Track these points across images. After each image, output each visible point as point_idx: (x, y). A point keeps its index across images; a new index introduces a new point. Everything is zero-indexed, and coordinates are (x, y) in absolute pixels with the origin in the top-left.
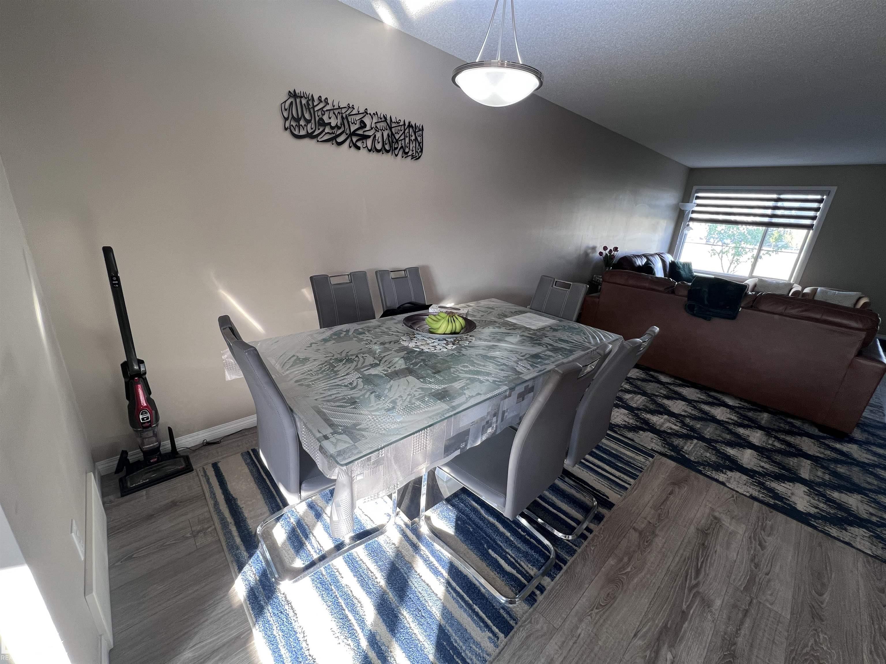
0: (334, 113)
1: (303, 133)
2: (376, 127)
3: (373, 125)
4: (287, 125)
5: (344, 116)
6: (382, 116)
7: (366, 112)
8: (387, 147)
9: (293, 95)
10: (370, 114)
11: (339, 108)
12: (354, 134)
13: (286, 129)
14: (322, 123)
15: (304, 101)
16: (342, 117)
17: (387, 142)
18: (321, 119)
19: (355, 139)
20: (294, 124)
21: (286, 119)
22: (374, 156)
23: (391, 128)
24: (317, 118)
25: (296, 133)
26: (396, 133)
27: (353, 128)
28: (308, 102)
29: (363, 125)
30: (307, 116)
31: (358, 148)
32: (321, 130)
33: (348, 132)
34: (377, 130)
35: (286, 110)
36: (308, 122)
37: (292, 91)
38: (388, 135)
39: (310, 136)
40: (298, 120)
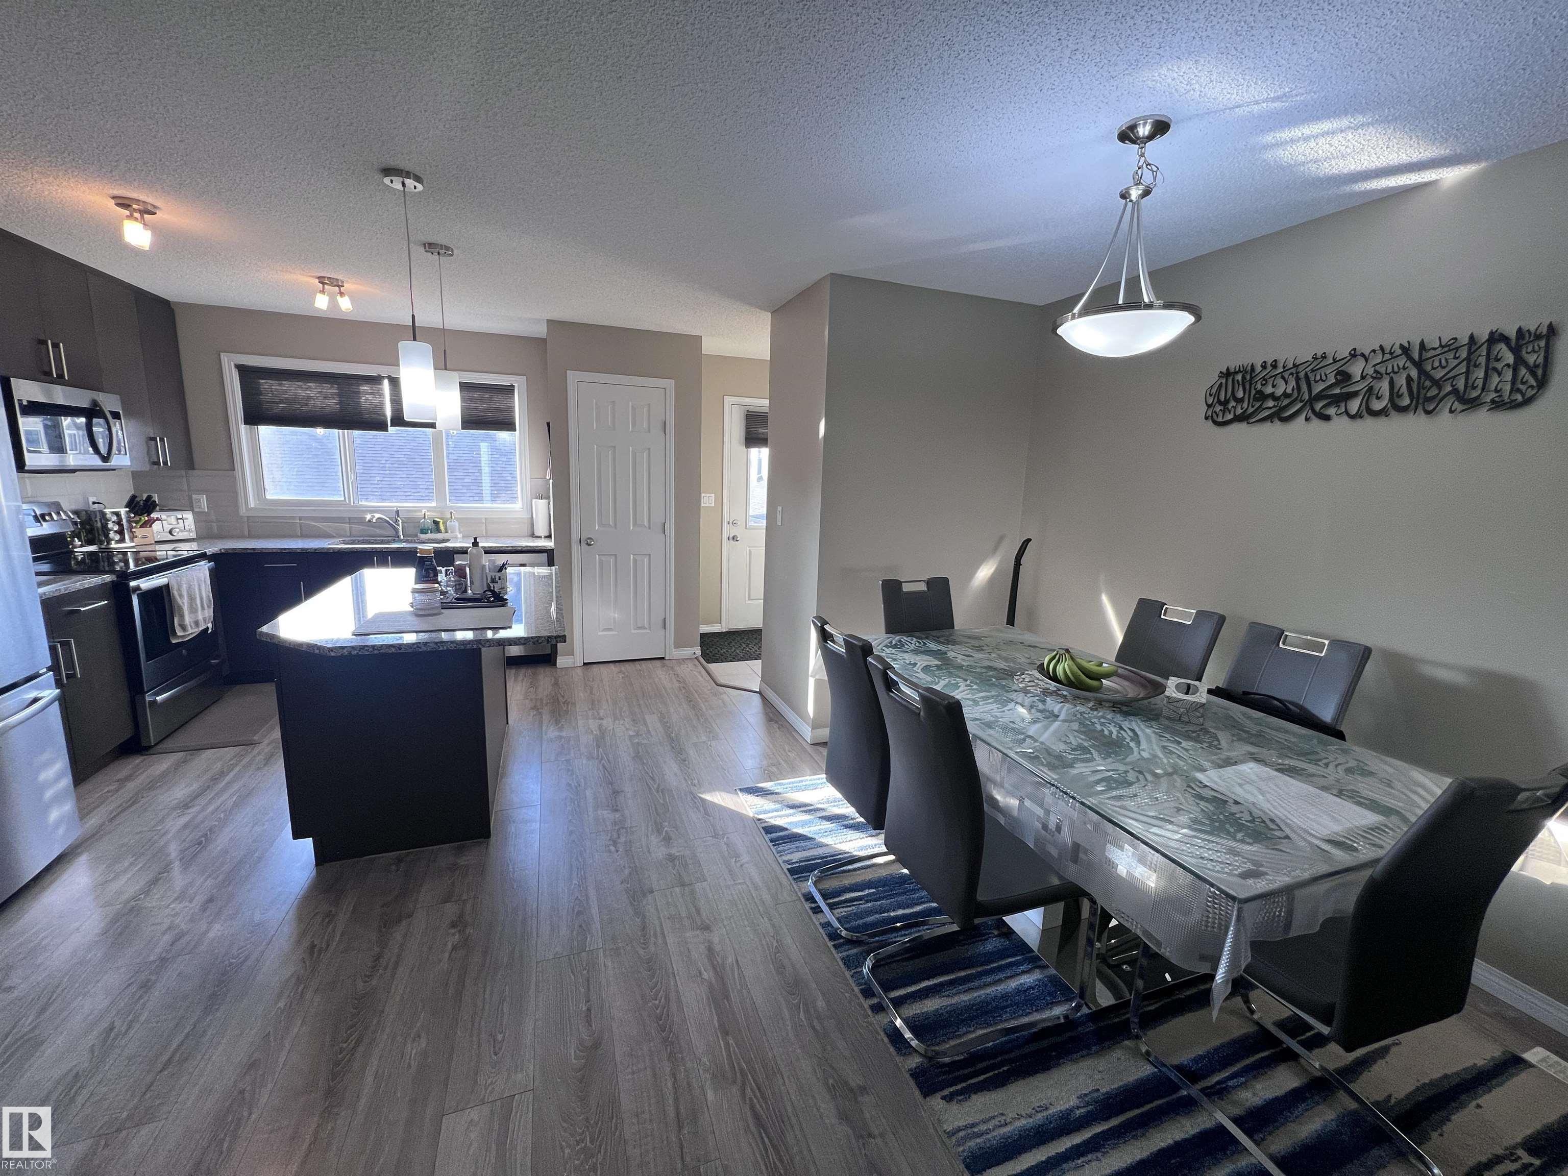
0: (1283, 378)
1: (1230, 416)
2: (1376, 372)
3: (1370, 371)
4: (1210, 413)
5: (1302, 375)
6: (1397, 346)
7: (1354, 355)
8: (1406, 401)
9: (1227, 374)
10: (1363, 355)
11: (1295, 366)
12: (1320, 397)
13: (1206, 418)
14: (1262, 397)
15: (1239, 377)
16: (1298, 379)
17: (1404, 389)
18: (1260, 392)
19: (1318, 406)
20: (1218, 408)
21: (1209, 406)
22: (1369, 422)
23: (1418, 365)
24: (1253, 392)
25: (1220, 419)
26: (1433, 368)
27: (1318, 388)
28: (1244, 378)
29: (1344, 377)
30: (1240, 394)
31: (1327, 418)
32: (1257, 405)
33: (1306, 397)
34: (1378, 376)
35: (1211, 395)
36: (1241, 401)
37: (1224, 370)
38: (1409, 379)
39: (1239, 419)
40: (1225, 403)
